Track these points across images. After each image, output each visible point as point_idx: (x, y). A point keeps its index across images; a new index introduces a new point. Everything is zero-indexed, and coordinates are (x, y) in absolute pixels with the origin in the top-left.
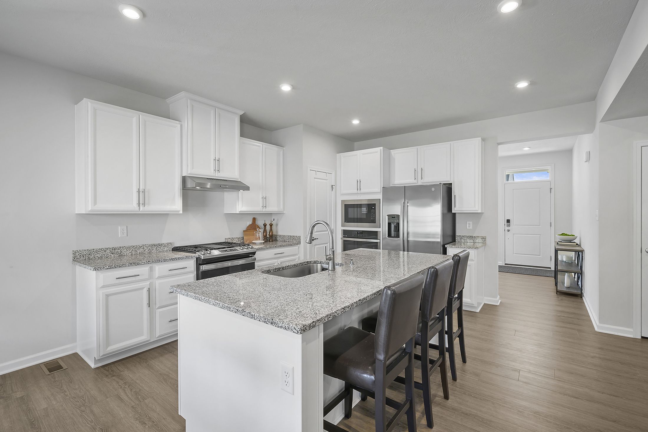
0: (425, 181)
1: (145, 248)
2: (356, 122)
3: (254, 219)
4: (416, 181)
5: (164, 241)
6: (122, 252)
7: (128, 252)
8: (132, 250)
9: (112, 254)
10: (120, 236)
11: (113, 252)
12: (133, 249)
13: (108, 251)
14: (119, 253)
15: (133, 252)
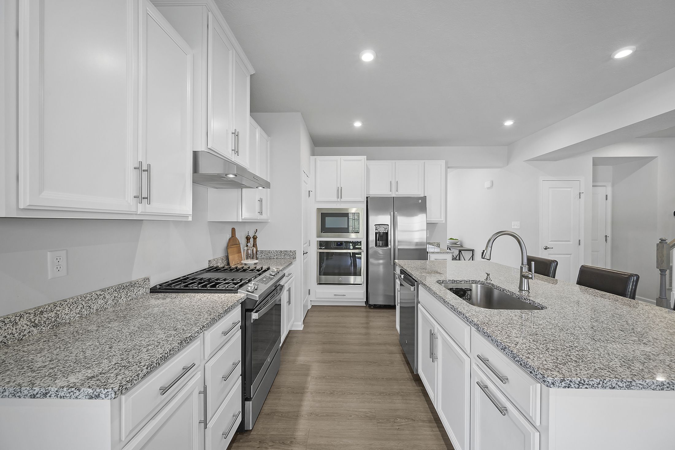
0: (399, 193)
1: (107, 297)
2: (358, 124)
3: (233, 230)
4: (390, 193)
5: (136, 276)
6: (60, 316)
7: (73, 314)
8: (81, 306)
9: (36, 326)
10: (49, 278)
11: (36, 322)
12: (83, 303)
13: (24, 321)
14: (53, 319)
15: (83, 310)
